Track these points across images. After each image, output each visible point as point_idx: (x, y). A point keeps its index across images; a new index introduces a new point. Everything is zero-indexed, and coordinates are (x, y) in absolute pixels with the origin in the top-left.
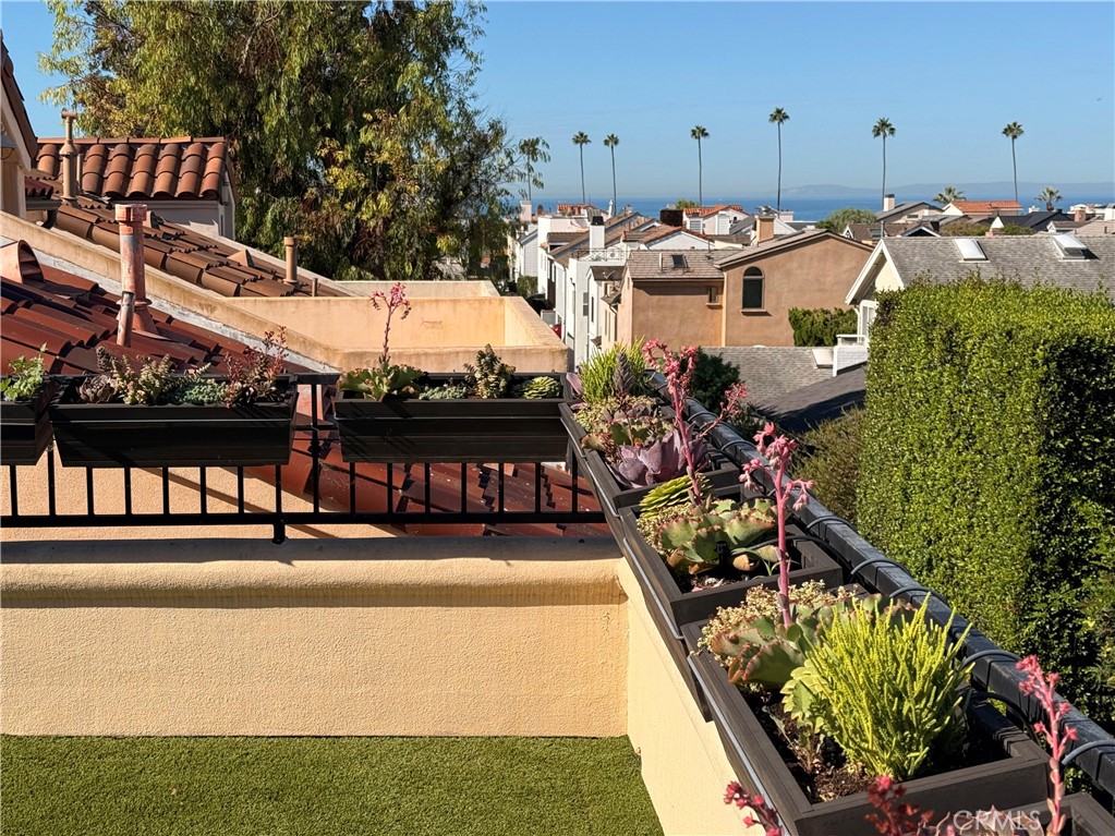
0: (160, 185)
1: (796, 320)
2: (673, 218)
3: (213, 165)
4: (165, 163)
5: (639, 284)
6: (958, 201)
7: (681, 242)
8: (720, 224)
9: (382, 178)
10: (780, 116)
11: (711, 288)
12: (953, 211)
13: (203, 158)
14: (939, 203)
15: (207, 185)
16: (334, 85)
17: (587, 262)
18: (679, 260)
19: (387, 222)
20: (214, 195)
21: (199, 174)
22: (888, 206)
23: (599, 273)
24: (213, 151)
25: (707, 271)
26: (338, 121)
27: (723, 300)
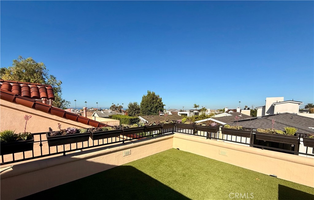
12: (93, 109)
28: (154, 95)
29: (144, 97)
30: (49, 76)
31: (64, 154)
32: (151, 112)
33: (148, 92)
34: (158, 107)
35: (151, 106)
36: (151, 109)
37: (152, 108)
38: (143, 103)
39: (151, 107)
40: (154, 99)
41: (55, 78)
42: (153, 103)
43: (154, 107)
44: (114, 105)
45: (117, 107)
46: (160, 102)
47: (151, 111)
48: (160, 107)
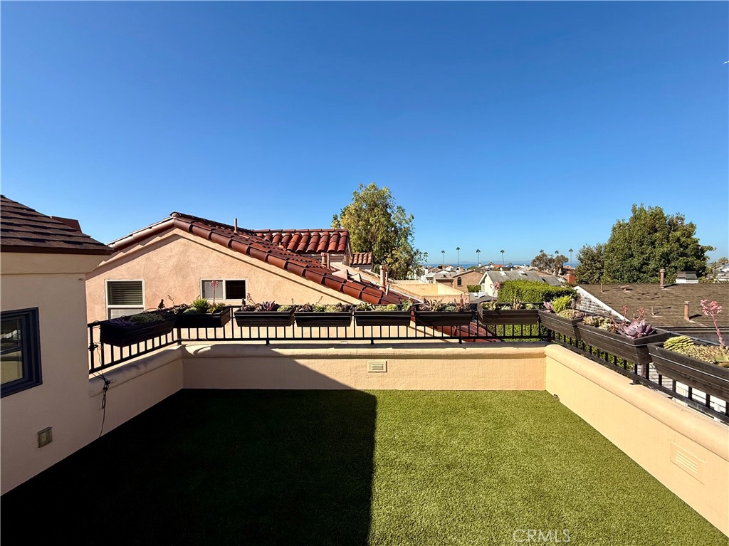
0: (360, 262)
1: (468, 287)
2: (441, 268)
3: (370, 258)
4: (360, 258)
5: (437, 280)
6: (493, 264)
7: (444, 272)
8: (448, 269)
9: (397, 260)
10: (458, 249)
11: (451, 281)
12: (492, 266)
13: (368, 257)
14: (490, 265)
15: (369, 262)
16: (386, 243)
17: (425, 276)
18: (445, 276)
19: (397, 269)
20: (370, 264)
21: (367, 260)
22: (480, 265)
23: (428, 278)
24: (369, 255)
25: (450, 278)
26: (387, 250)
27: (454, 283)
28: (658, 216)
29: (619, 228)
30: (395, 208)
31: (268, 342)
32: (644, 272)
33: (634, 211)
34: (674, 254)
35: (642, 253)
36: (644, 264)
37: (648, 259)
38: (614, 245)
39: (644, 256)
40: (656, 231)
41: (403, 211)
42: (653, 243)
43: (654, 257)
44: (544, 255)
45: (551, 261)
46: (683, 239)
47: (643, 270)
48: (683, 255)
